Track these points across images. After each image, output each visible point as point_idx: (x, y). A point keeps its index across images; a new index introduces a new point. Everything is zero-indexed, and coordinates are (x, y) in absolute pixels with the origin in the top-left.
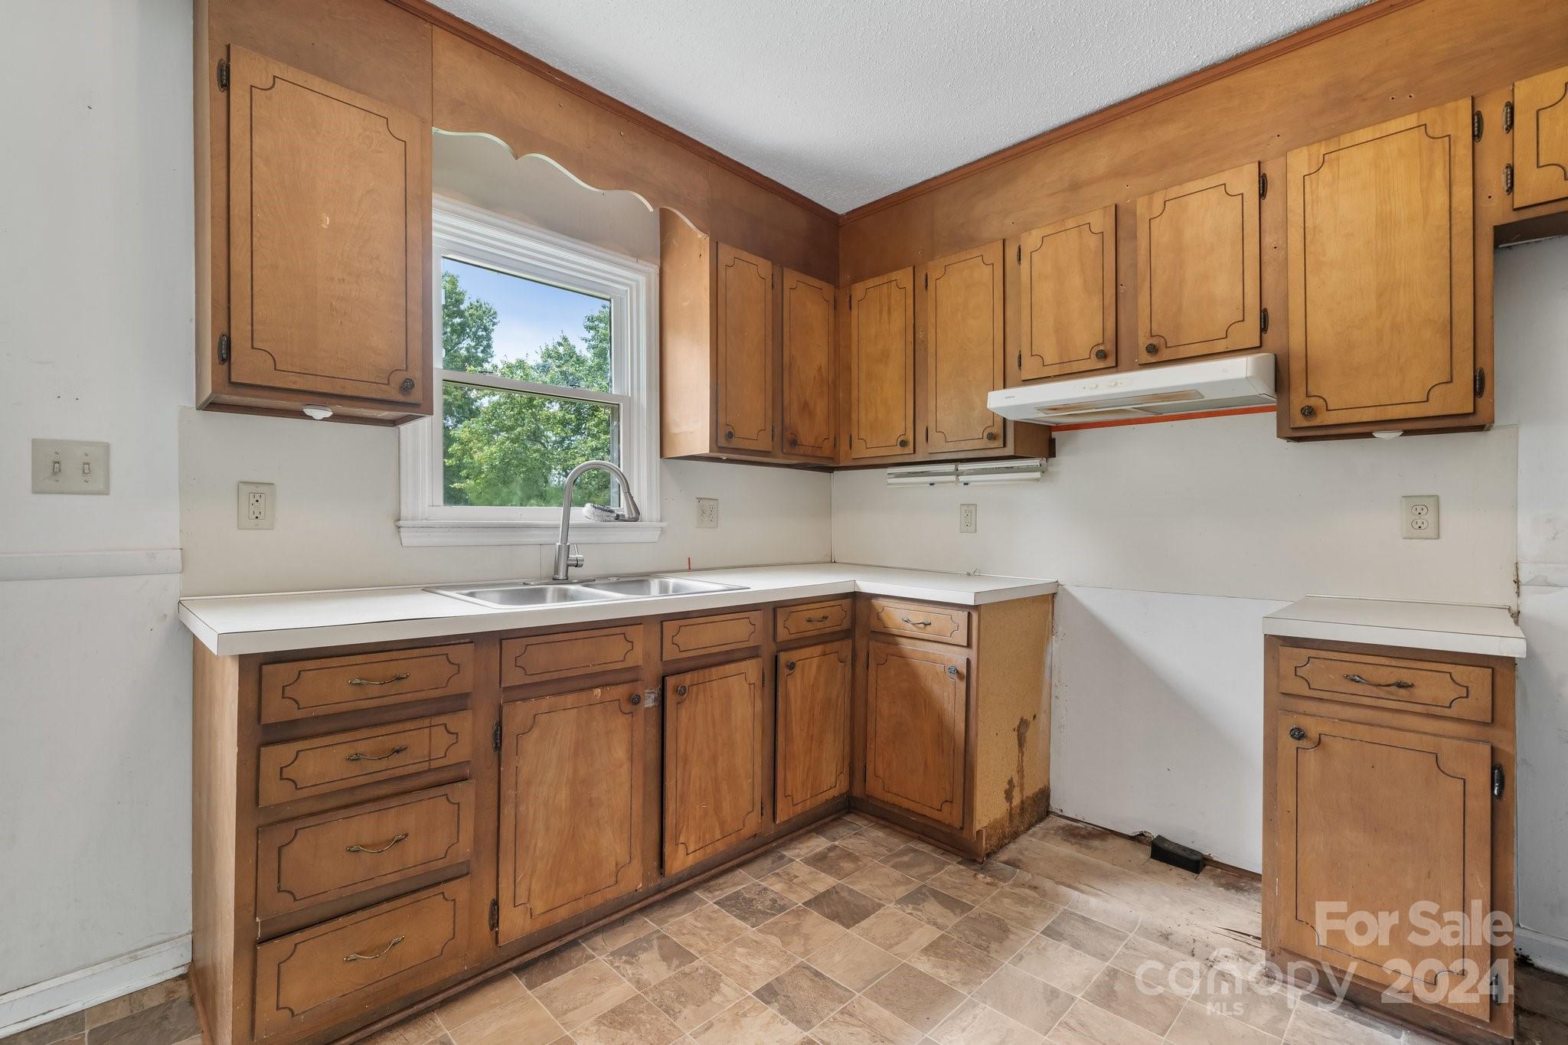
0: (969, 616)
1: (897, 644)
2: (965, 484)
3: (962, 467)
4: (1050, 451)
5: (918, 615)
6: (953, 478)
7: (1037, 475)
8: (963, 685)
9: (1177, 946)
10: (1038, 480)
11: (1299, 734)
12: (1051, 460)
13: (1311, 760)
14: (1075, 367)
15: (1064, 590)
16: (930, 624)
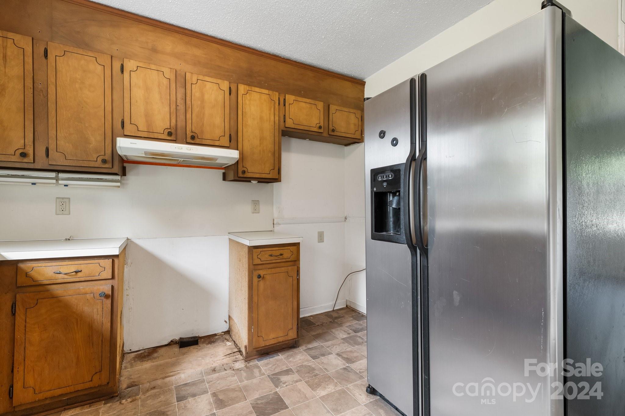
0: (113, 262)
1: (48, 291)
2: (65, 186)
3: (61, 175)
4: (124, 173)
5: (71, 267)
6: (54, 181)
7: (119, 184)
8: (109, 301)
9: (220, 371)
10: (119, 187)
11: (259, 276)
12: (123, 177)
13: (262, 283)
14: (156, 136)
15: (131, 241)
16: (81, 271)
